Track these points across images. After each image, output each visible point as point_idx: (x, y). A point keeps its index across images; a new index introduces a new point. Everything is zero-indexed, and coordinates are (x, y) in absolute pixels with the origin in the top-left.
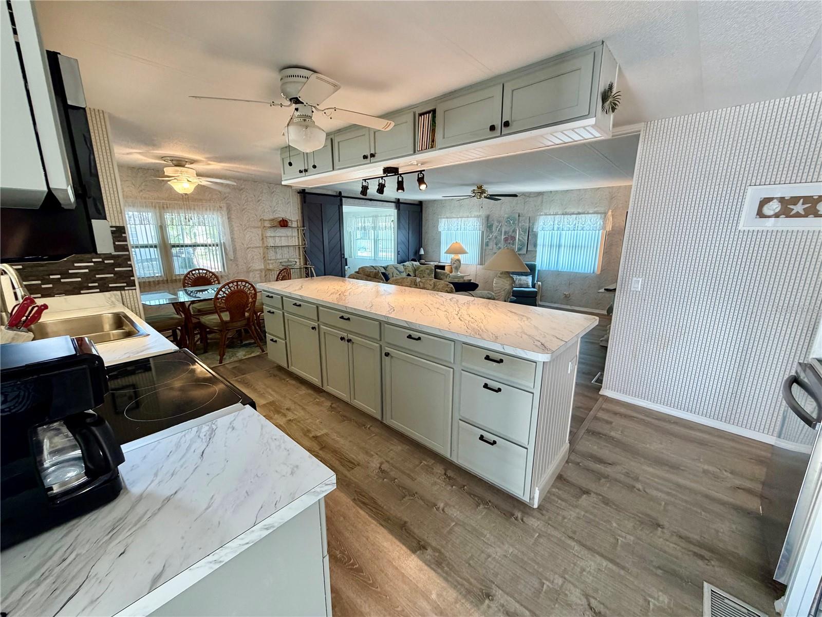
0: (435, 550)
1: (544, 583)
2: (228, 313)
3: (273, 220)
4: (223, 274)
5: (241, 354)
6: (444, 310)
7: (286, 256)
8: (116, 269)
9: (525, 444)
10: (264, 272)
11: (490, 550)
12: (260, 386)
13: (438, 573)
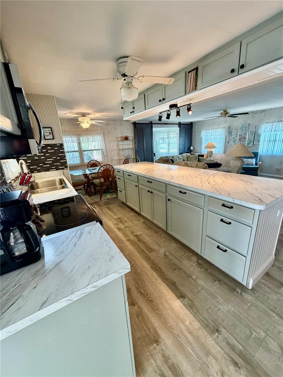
0: (190, 299)
1: (253, 333)
2: (103, 179)
3: (122, 137)
4: (103, 162)
5: (109, 196)
6: (200, 178)
7: (128, 153)
8: (61, 161)
9: (245, 255)
10: (118, 161)
11: (220, 307)
12: (115, 210)
13: (190, 312)
